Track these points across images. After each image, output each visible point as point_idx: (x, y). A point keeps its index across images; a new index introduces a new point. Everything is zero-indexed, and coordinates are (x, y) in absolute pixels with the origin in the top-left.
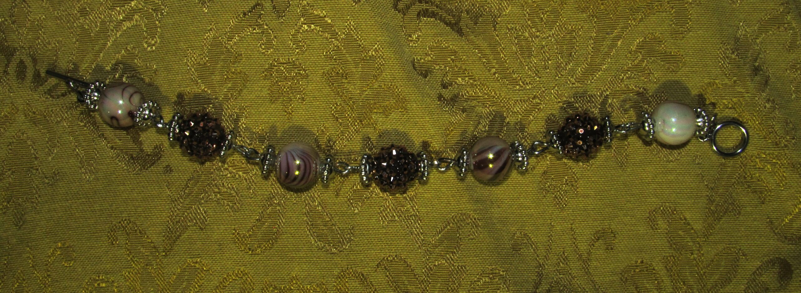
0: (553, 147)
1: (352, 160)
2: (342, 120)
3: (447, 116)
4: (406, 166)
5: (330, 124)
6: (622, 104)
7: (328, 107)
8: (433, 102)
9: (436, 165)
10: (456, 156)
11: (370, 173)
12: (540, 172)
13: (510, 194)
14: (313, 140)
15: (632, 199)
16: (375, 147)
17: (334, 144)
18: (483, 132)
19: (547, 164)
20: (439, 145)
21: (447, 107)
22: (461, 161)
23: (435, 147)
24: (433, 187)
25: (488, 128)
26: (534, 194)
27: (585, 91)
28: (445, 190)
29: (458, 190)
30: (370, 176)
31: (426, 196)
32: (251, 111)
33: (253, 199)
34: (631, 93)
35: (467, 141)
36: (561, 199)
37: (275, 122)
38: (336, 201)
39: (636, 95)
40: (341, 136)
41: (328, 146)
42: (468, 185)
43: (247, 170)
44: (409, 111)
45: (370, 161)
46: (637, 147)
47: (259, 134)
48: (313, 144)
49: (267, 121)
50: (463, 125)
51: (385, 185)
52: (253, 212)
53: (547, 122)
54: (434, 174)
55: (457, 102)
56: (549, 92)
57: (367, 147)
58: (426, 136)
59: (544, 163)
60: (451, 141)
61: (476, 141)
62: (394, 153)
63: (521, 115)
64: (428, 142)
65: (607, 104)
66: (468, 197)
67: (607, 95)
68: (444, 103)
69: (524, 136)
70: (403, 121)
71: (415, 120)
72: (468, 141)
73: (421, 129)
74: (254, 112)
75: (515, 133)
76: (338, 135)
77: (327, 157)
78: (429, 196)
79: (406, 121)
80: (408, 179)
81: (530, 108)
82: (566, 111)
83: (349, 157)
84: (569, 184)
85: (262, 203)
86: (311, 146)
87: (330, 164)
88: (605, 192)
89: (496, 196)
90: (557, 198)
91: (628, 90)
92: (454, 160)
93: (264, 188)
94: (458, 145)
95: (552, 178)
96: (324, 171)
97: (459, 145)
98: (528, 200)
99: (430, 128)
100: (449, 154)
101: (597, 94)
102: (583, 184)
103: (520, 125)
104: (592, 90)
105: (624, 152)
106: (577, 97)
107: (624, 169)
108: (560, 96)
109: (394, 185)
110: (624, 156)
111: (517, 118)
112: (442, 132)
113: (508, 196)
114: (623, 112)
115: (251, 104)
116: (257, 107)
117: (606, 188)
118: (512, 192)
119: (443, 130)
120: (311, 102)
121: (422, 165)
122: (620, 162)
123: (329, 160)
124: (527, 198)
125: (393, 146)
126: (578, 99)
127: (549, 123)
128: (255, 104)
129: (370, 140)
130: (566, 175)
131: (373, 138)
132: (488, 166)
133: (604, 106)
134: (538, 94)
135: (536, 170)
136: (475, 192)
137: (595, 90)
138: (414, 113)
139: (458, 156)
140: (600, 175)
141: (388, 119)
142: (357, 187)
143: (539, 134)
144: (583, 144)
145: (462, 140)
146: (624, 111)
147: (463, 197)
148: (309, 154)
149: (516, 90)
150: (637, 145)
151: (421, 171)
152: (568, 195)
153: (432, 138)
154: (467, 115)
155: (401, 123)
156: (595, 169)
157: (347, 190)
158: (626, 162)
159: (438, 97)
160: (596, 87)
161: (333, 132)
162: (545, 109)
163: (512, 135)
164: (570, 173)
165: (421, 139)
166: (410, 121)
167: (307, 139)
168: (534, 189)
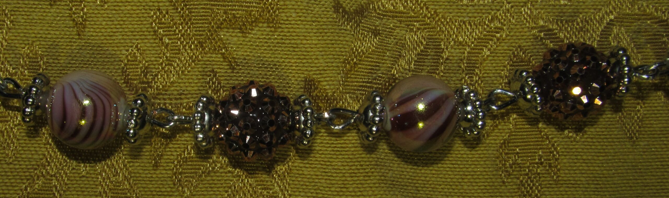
0: (525, 99)
1: (184, 108)
2: (170, 39)
3: (347, 39)
4: (273, 118)
5: (148, 45)
6: (634, 36)
7: (146, 15)
8: (325, 13)
9: (326, 119)
10: (360, 107)
11: (210, 128)
12: (498, 142)
13: (447, 176)
14: (119, 71)
15: (645, 192)
16: (224, 87)
17: (154, 79)
18: (407, 71)
19: (510, 129)
20: (332, 87)
21: (348, 24)
22: (371, 114)
23: (325, 89)
24: (319, 159)
25: (414, 65)
26: (486, 177)
27: (575, 13)
28: (340, 164)
29: (361, 165)
30: (211, 134)
31: (306, 173)
32: (17, 18)
33: (11, 166)
34: (649, 20)
35: (379, 84)
36: (531, 188)
37: (58, 38)
38: (154, 176)
39: (656, 23)
40: (166, 65)
41: (143, 83)
42: (378, 158)
43: (6, 117)
44: (284, 26)
45: (212, 107)
46: (655, 107)
47: (30, 58)
48: (119, 78)
49: (44, 36)
50: (375, 56)
51: (236, 149)
52: (10, 188)
53: (511, 60)
54: (322, 136)
55: (366, 17)
56: (516, 11)
57: (210, 87)
58: (312, 71)
59: (505, 127)
60: (353, 82)
61: (393, 84)
62: (254, 93)
63: (469, 46)
64: (313, 80)
65: (610, 35)
66: (378, 178)
67: (611, 20)
68: (343, 16)
69: (472, 81)
70: (273, 43)
71: (293, 42)
72: (381, 84)
73: (302, 57)
74: (23, 21)
75: (457, 75)
76: (162, 64)
77: (137, 98)
78: (312, 173)
79: (278, 43)
80: (277, 142)
81: (484, 36)
82: (543, 44)
83: (179, 101)
84: (544, 164)
85: (27, 174)
86: (115, 81)
87: (140, 109)
88: (604, 179)
89: (423, 178)
90: (523, 185)
91: (643, 15)
92: (357, 112)
93: (32, 149)
94: (364, 90)
95: (518, 153)
96: (130, 120)
97: (366, 91)
98: (476, 188)
99: (319, 57)
100: (348, 103)
101: (595, 18)
102: (567, 165)
103: (467, 63)
104: (586, 10)
105: (636, 114)
106: (562, 22)
107: (634, 142)
108: (535, 19)
109: (251, 150)
110: (636, 121)
111: (462, 51)
112: (339, 65)
113: (443, 180)
114: (635, 51)
115: (18, 6)
116: (28, 11)
117: (605, 172)
118: (450, 173)
119: (341, 62)
120: (118, 6)
121: (303, 118)
122: (629, 131)
123: (139, 102)
124: (474, 184)
125: (252, 84)
126: (563, 25)
127: (515, 62)
128: (24, 6)
129: (215, 76)
130: (540, 149)
131: (220, 72)
132: (416, 124)
133: (606, 38)
134: (498, 14)
135: (490, 138)
136: (389, 170)
137: (592, 11)
138: (291, 30)
139: (366, 106)
140: (596, 151)
141: (247, 39)
142: (189, 154)
143: (499, 78)
144: (581, 95)
145: (371, 83)
146: (637, 49)
147: (369, 176)
148: (108, 92)
149: (462, 5)
150: (656, 105)
151: (299, 129)
152: (543, 181)
153: (321, 74)
154: (381, 41)
155: (269, 46)
156: (589, 140)
157: (172, 157)
158: (637, 131)
159: (334, 7)
160: (593, 5)
161: (153, 59)
162: (509, 38)
163: (454, 79)
164: (547, 145)
165: (302, 76)
166: (284, 43)
167: (108, 69)
168: (487, 170)
